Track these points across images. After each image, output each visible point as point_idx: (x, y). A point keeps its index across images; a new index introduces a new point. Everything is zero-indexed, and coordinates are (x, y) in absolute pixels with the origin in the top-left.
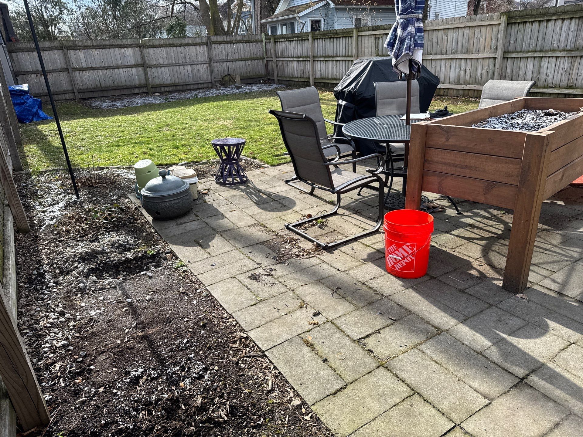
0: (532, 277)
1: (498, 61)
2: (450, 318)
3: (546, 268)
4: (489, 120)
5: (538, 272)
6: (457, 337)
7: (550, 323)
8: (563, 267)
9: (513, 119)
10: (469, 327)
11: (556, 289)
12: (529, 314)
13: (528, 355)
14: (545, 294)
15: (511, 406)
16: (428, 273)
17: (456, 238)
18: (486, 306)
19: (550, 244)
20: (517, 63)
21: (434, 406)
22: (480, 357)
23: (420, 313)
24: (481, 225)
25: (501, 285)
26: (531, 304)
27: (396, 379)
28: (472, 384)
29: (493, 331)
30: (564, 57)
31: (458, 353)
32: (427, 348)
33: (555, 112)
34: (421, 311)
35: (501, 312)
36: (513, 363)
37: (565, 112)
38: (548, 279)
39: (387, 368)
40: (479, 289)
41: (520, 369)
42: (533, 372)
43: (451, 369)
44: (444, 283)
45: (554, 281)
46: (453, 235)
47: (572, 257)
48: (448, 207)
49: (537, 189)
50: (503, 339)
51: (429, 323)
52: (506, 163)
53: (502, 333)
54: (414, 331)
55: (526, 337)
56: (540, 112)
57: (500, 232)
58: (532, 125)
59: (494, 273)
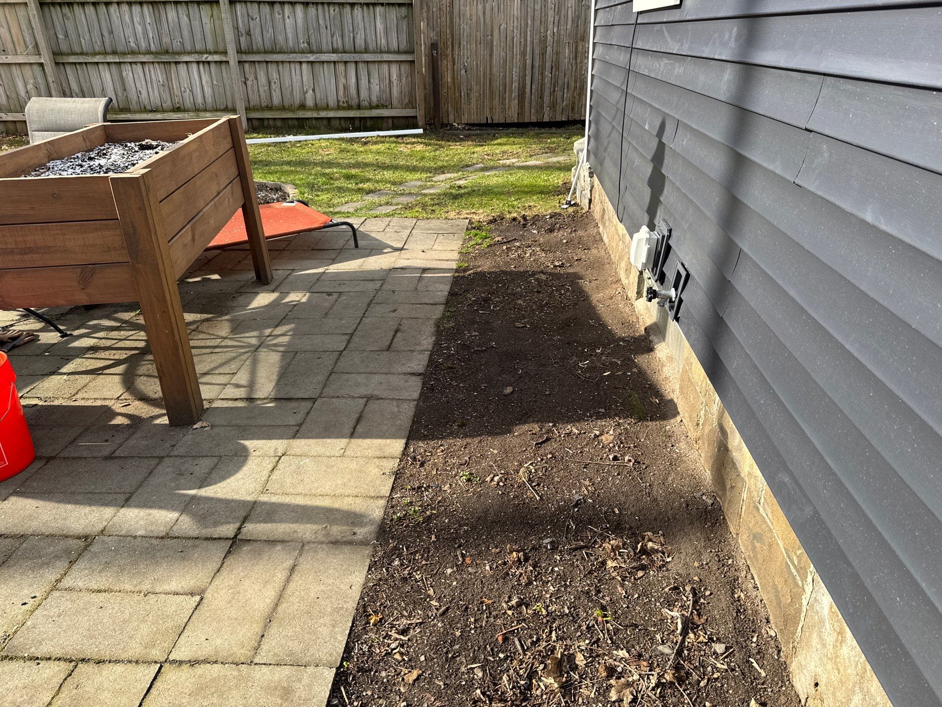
0: (206, 392)
1: (49, 69)
2: (102, 508)
3: (222, 372)
4: (51, 164)
5: (214, 382)
6: (123, 533)
7: (247, 443)
8: (243, 362)
9: (91, 159)
10: (137, 506)
11: (243, 396)
12: (218, 445)
13: (233, 501)
14: (232, 408)
15: (231, 583)
16: (38, 454)
17: (72, 377)
18: (156, 461)
19: (219, 337)
20: (84, 72)
21: (117, 661)
22: (168, 542)
23: (43, 530)
24: (108, 343)
25: (167, 422)
26: (217, 430)
27: (33, 664)
28: (167, 588)
29: (175, 494)
30: (153, 63)
31: (132, 556)
32: (78, 578)
33: (154, 143)
34: (44, 524)
35: (178, 461)
36: (216, 524)
37: (168, 142)
38: (228, 386)
39: (7, 657)
40: (137, 442)
41: (228, 526)
42: (245, 520)
43: (128, 587)
44: (74, 458)
45: (238, 386)
46: (65, 374)
47: (250, 346)
48: (41, 330)
49: (160, 261)
50: (194, 497)
51: (67, 537)
52: (97, 229)
53: (189, 489)
54: (41, 566)
55: (223, 478)
56: (133, 145)
57: (142, 344)
58: (122, 165)
59: (152, 408)
